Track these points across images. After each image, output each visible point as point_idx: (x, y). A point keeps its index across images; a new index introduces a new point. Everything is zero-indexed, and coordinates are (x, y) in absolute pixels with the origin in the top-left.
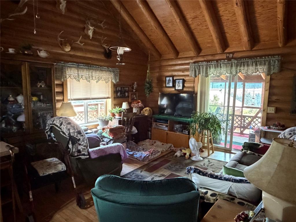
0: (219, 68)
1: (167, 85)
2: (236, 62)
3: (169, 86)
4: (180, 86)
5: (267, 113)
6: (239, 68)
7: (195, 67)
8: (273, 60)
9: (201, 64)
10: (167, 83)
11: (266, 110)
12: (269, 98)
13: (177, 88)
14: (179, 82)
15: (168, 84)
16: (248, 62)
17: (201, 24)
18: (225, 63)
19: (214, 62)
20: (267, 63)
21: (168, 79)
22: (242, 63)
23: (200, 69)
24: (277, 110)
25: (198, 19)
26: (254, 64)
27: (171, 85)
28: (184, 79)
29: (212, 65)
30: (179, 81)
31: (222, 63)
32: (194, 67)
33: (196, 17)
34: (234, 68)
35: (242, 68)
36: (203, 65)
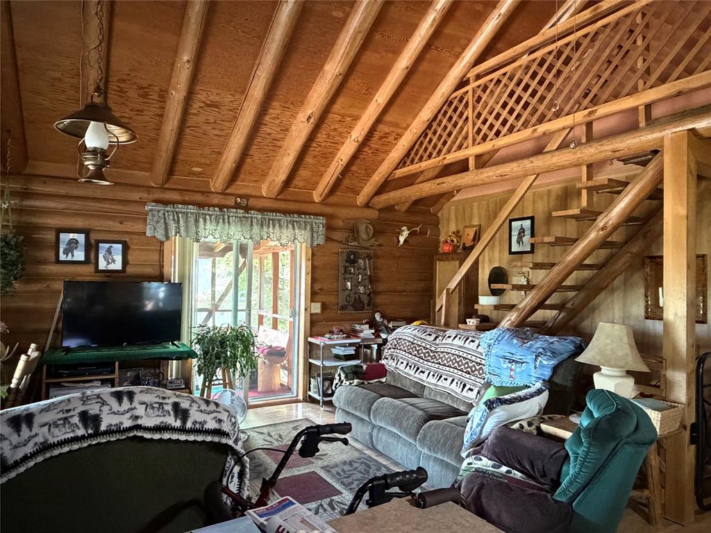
0: (227, 224)
1: (62, 257)
2: (259, 217)
3: (69, 258)
4: (114, 261)
5: (311, 315)
6: (265, 229)
7: (164, 215)
8: (316, 223)
9: (183, 210)
10: (61, 250)
11: (309, 309)
12: (312, 287)
13: (102, 265)
14: (109, 251)
15: (66, 252)
16: (280, 220)
17: (215, 123)
18: (239, 215)
19: (215, 211)
20: (308, 227)
21: (65, 237)
22: (271, 222)
23: (179, 221)
24: (324, 307)
25: (217, 110)
26: (290, 226)
27: (79, 255)
28: (126, 241)
29: (210, 215)
30: (111, 247)
31: (232, 214)
32: (161, 214)
33: (214, 105)
34: (256, 229)
35: (271, 230)
36: (187, 213)
